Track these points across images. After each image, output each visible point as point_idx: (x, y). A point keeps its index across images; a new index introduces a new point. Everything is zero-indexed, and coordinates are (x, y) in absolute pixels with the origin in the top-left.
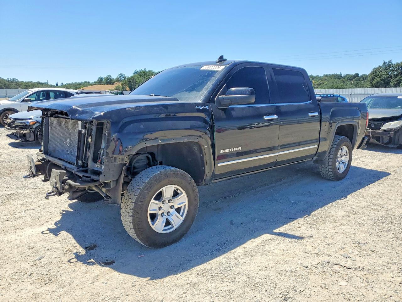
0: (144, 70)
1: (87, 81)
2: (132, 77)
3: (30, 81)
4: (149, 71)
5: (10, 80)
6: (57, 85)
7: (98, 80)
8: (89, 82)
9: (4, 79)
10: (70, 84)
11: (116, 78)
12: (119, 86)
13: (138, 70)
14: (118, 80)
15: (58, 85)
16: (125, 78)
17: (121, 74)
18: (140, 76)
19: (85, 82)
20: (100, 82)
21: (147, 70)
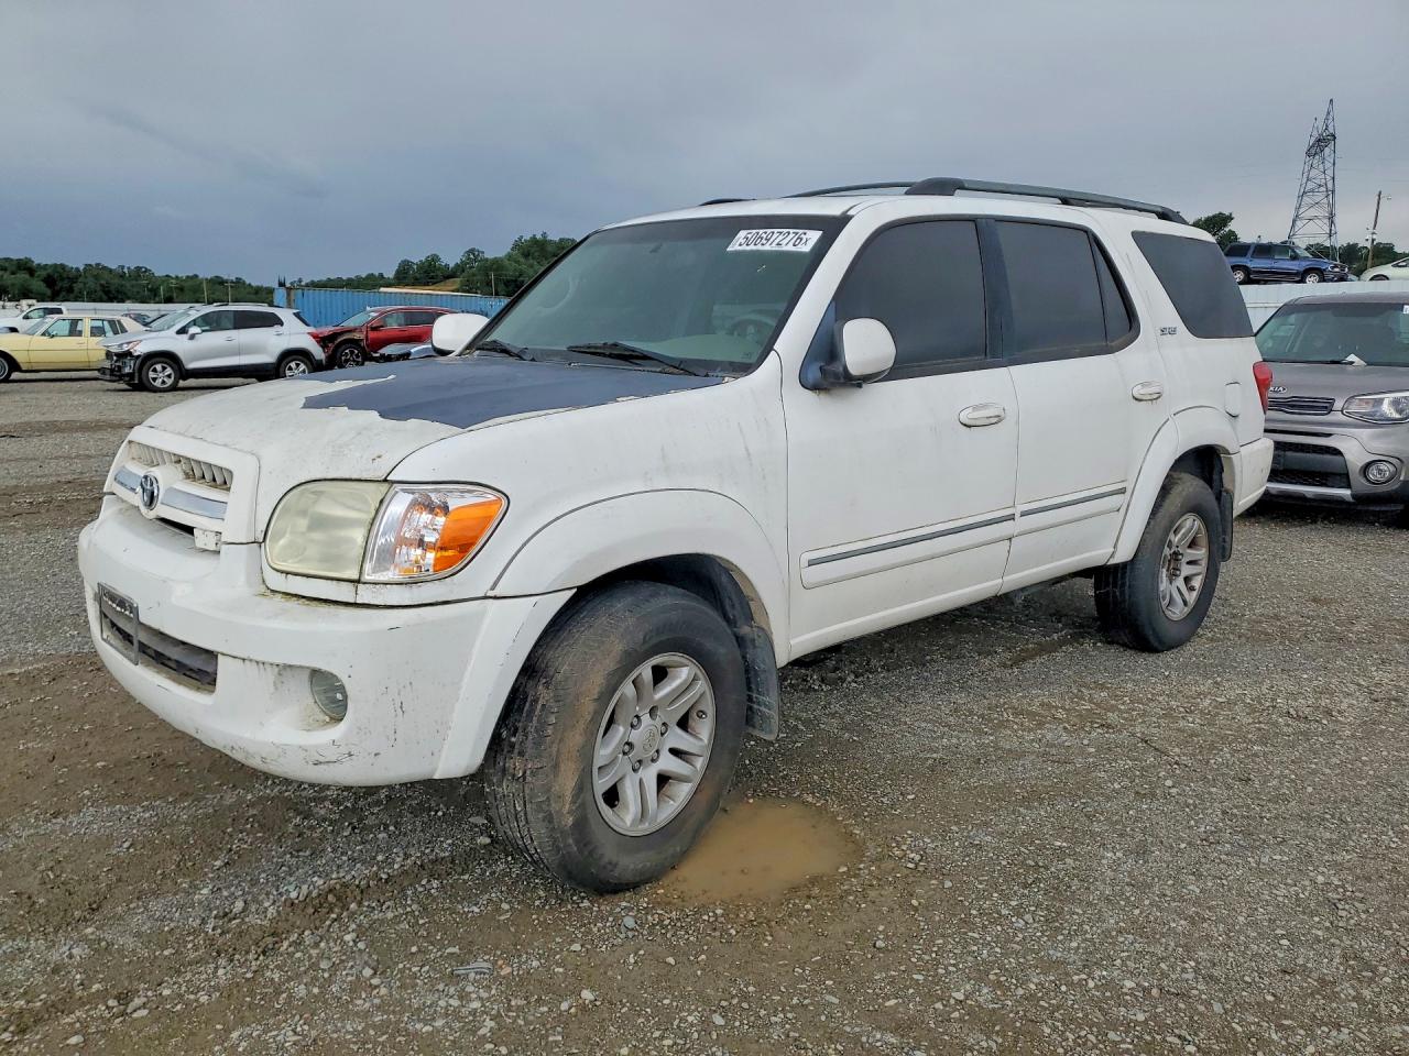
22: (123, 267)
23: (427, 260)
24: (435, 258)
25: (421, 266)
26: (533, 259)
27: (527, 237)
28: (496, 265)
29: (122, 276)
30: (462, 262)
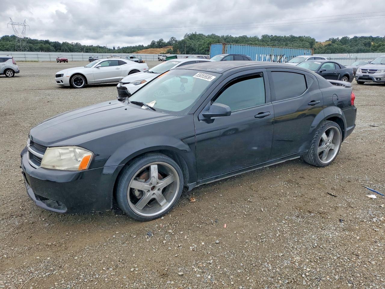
0: (195, 33)
1: (141, 45)
2: (183, 41)
3: (91, 45)
4: (200, 34)
5: (74, 44)
6: (114, 48)
7: (151, 44)
8: (143, 46)
9: (69, 44)
10: (125, 47)
11: (168, 42)
12: (170, 49)
13: (188, 33)
14: (169, 44)
15: (116, 49)
16: (176, 41)
17: (172, 38)
18: (191, 39)
19: (140, 46)
20: (153, 46)
21: (198, 33)
23: (159, 41)
24: (162, 40)
25: (158, 42)
26: (193, 40)
29: (73, 45)
30: (170, 41)
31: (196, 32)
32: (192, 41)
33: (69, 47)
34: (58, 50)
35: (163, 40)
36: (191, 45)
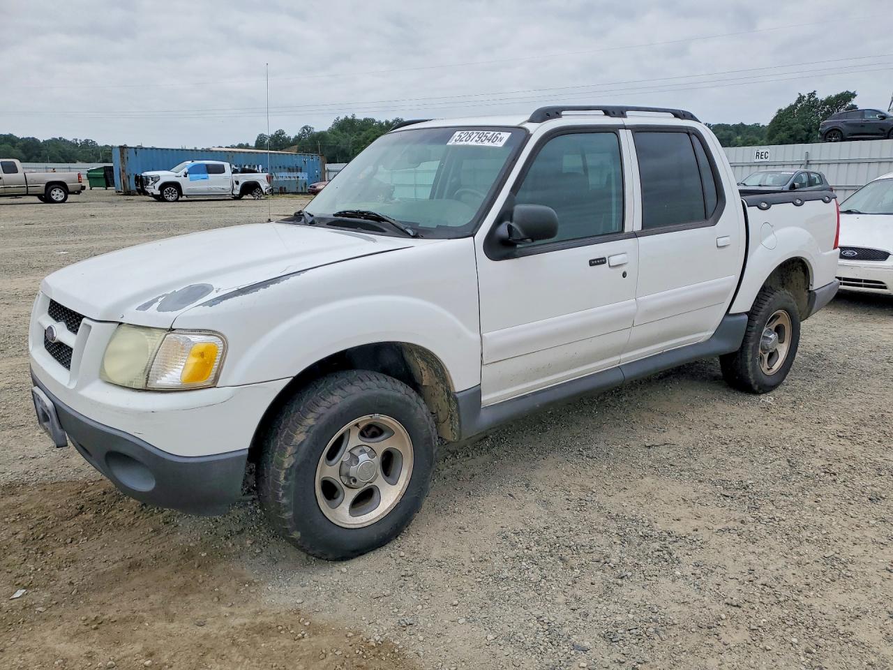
22: (76, 140)
23: (276, 134)
24: (281, 133)
25: (272, 138)
26: (346, 132)
27: (342, 117)
28: (322, 136)
30: (299, 135)
31: (353, 116)
32: (345, 134)
33: (61, 150)
34: (35, 157)
35: (283, 133)
36: (338, 143)
